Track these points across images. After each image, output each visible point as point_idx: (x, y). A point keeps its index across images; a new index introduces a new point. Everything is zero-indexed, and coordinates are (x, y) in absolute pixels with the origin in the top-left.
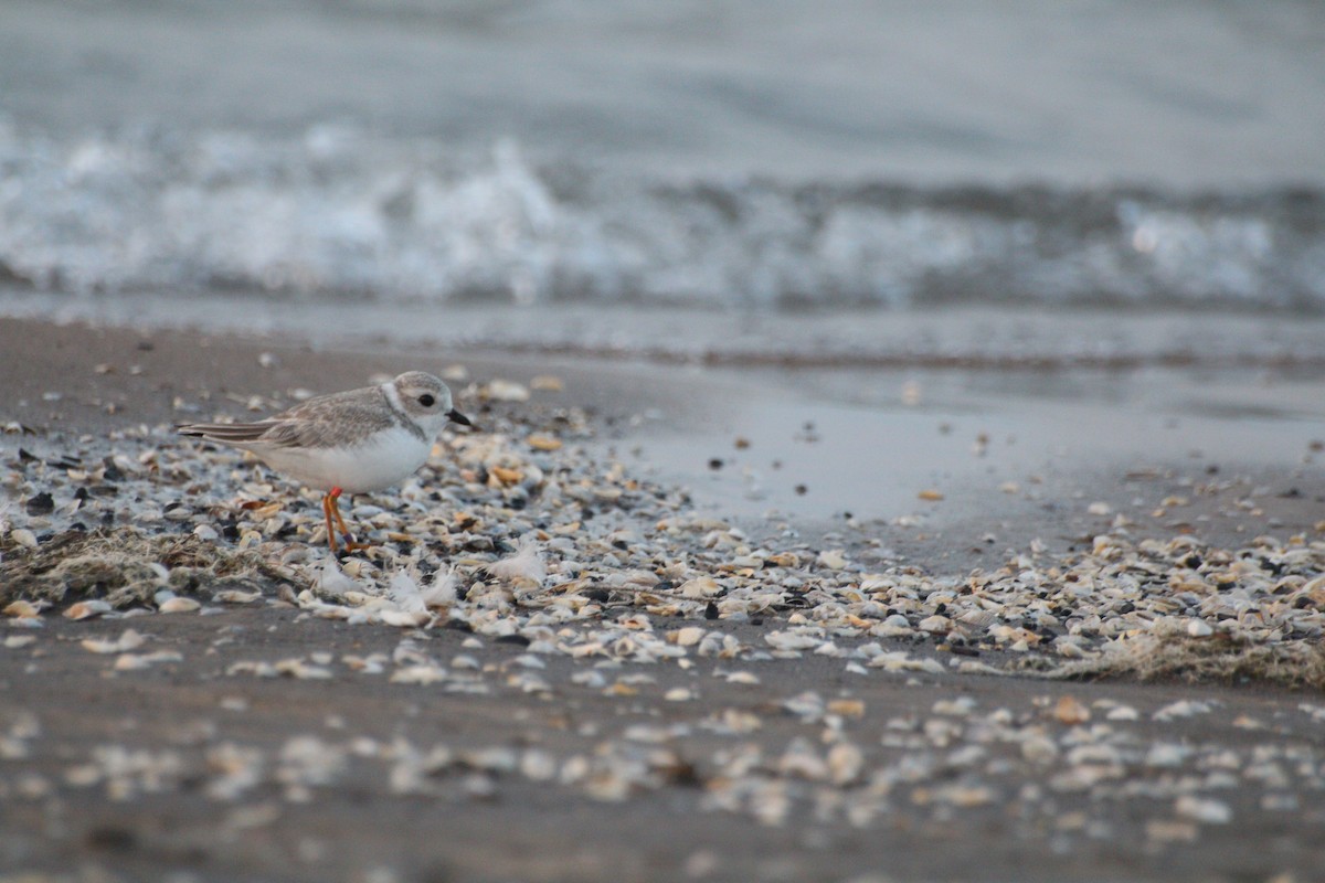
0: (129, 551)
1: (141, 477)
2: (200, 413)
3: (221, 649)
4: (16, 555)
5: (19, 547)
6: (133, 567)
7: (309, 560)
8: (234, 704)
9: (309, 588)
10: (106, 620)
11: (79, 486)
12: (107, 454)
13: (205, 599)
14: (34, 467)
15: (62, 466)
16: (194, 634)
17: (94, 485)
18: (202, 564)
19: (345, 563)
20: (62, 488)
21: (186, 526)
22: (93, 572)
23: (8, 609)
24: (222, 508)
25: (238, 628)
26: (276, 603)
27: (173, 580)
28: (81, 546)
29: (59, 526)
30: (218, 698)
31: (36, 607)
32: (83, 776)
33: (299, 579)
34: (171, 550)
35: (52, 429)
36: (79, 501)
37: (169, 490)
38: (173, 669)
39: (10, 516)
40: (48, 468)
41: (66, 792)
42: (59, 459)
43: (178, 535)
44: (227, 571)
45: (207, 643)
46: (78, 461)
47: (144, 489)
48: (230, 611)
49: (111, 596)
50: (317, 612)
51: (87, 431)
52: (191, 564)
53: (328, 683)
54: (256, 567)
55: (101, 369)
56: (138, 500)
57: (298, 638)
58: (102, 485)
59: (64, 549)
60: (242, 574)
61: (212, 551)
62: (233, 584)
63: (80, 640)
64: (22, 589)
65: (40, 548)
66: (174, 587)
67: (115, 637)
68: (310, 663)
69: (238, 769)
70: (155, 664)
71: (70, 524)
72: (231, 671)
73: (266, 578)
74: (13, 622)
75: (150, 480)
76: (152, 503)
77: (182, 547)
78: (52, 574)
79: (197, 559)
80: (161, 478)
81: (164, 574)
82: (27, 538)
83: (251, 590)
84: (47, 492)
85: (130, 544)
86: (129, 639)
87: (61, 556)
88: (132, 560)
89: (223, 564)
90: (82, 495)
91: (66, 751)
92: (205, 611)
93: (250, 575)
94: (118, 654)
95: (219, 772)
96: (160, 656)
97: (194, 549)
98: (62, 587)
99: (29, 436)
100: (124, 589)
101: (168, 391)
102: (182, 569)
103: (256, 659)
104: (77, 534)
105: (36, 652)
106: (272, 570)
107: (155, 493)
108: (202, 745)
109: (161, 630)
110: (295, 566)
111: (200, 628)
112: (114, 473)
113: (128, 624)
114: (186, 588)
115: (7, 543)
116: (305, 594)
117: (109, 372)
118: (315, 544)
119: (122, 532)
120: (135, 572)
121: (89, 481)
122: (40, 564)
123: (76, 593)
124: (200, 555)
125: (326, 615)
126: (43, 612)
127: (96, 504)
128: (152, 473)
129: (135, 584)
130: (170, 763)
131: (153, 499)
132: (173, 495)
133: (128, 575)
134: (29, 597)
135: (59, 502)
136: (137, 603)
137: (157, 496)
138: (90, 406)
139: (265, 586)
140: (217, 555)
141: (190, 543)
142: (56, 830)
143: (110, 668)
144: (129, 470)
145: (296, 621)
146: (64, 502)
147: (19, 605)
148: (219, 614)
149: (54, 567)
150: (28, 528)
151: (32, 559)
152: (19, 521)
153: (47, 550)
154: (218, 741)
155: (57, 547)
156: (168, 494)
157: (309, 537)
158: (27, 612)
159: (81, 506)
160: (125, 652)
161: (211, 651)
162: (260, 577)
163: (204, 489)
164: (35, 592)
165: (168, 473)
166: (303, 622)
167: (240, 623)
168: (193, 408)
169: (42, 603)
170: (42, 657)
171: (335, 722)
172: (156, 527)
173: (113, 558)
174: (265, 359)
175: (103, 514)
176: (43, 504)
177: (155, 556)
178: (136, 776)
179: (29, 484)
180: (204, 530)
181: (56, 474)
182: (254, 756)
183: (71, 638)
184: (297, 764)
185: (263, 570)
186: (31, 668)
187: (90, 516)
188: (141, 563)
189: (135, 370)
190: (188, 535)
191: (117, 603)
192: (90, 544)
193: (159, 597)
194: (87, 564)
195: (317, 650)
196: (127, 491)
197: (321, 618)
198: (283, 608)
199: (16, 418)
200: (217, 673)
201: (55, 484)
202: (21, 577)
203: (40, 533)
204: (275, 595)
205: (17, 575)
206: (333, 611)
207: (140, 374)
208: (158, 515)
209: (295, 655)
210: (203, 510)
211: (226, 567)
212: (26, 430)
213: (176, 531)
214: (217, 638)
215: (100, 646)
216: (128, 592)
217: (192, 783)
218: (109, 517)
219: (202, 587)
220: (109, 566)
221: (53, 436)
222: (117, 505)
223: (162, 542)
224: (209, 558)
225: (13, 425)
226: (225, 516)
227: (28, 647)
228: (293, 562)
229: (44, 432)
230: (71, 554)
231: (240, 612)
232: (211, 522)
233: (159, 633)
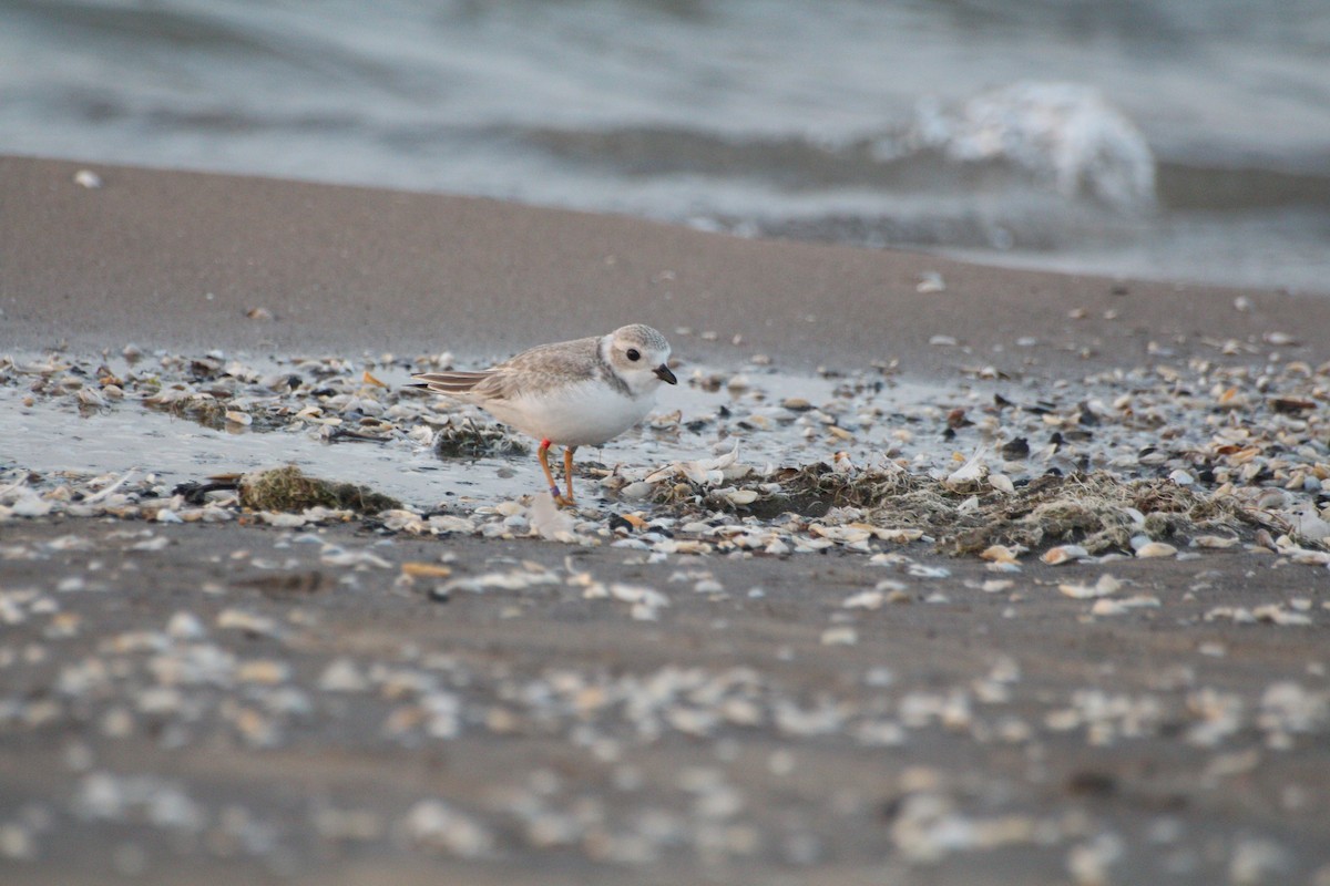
0: (1105, 495)
1: (1115, 422)
2: (1174, 357)
3: (1199, 595)
4: (993, 500)
5: (995, 492)
6: (1110, 512)
7: (1286, 505)
8: (1212, 650)
9: (1287, 534)
10: (1082, 565)
11: (1054, 431)
12: (1081, 399)
13: (1182, 544)
14: (1010, 412)
15: (1038, 411)
16: (1170, 580)
17: (1069, 430)
18: (1179, 509)
19: (1323, 508)
20: (1037, 433)
21: (1162, 470)
22: (1069, 517)
23: (985, 554)
24: (1197, 452)
25: (1215, 573)
26: (1253, 548)
27: (1150, 525)
28: (1057, 492)
29: (1034, 470)
30: (1196, 644)
31: (1012, 551)
32: (1063, 721)
33: (1277, 524)
34: (1147, 495)
35: (1027, 374)
36: (1054, 446)
37: (1143, 434)
38: (1150, 615)
39: (986, 461)
40: (1024, 414)
41: (1047, 736)
42: (1033, 404)
43: (1154, 480)
44: (1204, 516)
45: (1185, 588)
46: (1053, 406)
47: (1119, 434)
48: (1207, 556)
49: (1087, 541)
50: (1295, 557)
51: (1061, 376)
52: (1168, 509)
53: (1308, 630)
54: (1233, 512)
55: (1076, 313)
56: (1113, 445)
57: (1278, 584)
58: (1077, 430)
59: (1040, 494)
60: (1219, 519)
61: (1188, 496)
62: (1210, 530)
63: (1057, 585)
64: (999, 534)
65: (1017, 493)
66: (1150, 532)
67: (1091, 583)
68: (1291, 609)
69: (1219, 716)
70: (1133, 610)
71: (1045, 470)
72: (1209, 617)
73: (1244, 523)
74: (990, 566)
75: (1125, 425)
76: (1127, 448)
77: (1158, 492)
78: (1029, 518)
79: (1173, 504)
80: (1136, 423)
81: (1140, 519)
82: (1003, 483)
83: (1228, 535)
84: (1022, 437)
85: (1106, 489)
86: (1106, 584)
87: (1038, 500)
88: (1108, 505)
89: (1200, 509)
90: (1057, 439)
91: (1045, 696)
92: (1182, 556)
93: (1226, 520)
94: (1095, 598)
95: (1198, 718)
96: (1137, 601)
97: (1170, 494)
98: (1039, 531)
99: (1004, 381)
100: (1100, 534)
101: (1143, 336)
102: (1158, 514)
103: (1234, 605)
104: (1053, 479)
105: (1014, 597)
106: (1249, 515)
107: (1131, 437)
108: (1181, 691)
109: (1136, 575)
110: (1272, 511)
111: (1177, 573)
112: (1089, 418)
113: (1104, 569)
114: (1163, 533)
115: (984, 488)
116: (1283, 539)
117: (1084, 317)
118: (1292, 489)
119: (1097, 477)
120: (1111, 517)
121: (1064, 426)
122: (1016, 508)
123: (1053, 538)
124: (1176, 500)
125: (1304, 560)
126: (1020, 556)
127: (1071, 450)
128: (1126, 418)
129: (1111, 529)
130: (1149, 708)
131: (1128, 444)
132: (1148, 440)
133: (1104, 521)
134: (1005, 542)
135: (1034, 447)
136: (1113, 548)
137: (1132, 441)
138: (1065, 351)
139: (1242, 532)
140: (1193, 500)
141: (1167, 488)
142: (1037, 775)
143: (1089, 612)
144: (1104, 416)
145: (1274, 567)
146: (1040, 447)
147: (997, 549)
148: (1196, 560)
149: (1030, 511)
150: (1004, 473)
151: (1008, 504)
152: (995, 467)
153: (1023, 495)
154: (1199, 687)
155: (1033, 492)
156: (1143, 440)
157: (1287, 482)
158: (1004, 557)
159: (1057, 450)
160: (1103, 598)
161: (1188, 596)
162: (1237, 522)
163: (1180, 433)
164: (1012, 537)
165: (1143, 418)
166: (1281, 567)
167: (1217, 568)
168: (1167, 352)
169: (1018, 547)
170: (1020, 602)
171: (1316, 669)
172: (1131, 472)
173: (1089, 504)
174: (1241, 303)
175: (1079, 459)
176: (1018, 449)
177: (1131, 501)
178: (1116, 721)
179: (1005, 429)
180: (1180, 475)
181: (1031, 419)
182: (1234, 702)
183: (1048, 583)
184: (1278, 710)
185: (1240, 515)
186: (1009, 613)
187: (1065, 461)
188: (1117, 508)
189: (1110, 314)
190: (1164, 480)
191: (1094, 548)
192: (1066, 489)
193: (1135, 542)
194: (1063, 509)
195: (1296, 596)
196: (1102, 436)
197: (1300, 564)
198: (1261, 554)
199: (991, 363)
200: (1195, 618)
201: (1031, 429)
202: (998, 521)
203: (1016, 479)
204: (1253, 541)
205: (994, 519)
206: (1312, 557)
207: (1113, 319)
208: (1133, 460)
209: (1274, 601)
210: (1178, 455)
211: (1202, 512)
212: (1002, 376)
213: (1151, 475)
214: (1194, 583)
215: (1077, 590)
216: (1105, 537)
217: (1172, 730)
218: (1084, 462)
219: (1178, 532)
220: (1085, 510)
221: (1028, 381)
222: (1092, 450)
223: (1138, 487)
224: (1185, 503)
225: (989, 370)
226: (1201, 461)
227: (1005, 592)
228: (1271, 507)
229: (1019, 377)
230: (1046, 499)
231: (1216, 558)
232: (1187, 467)
233: (1135, 578)
